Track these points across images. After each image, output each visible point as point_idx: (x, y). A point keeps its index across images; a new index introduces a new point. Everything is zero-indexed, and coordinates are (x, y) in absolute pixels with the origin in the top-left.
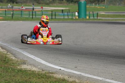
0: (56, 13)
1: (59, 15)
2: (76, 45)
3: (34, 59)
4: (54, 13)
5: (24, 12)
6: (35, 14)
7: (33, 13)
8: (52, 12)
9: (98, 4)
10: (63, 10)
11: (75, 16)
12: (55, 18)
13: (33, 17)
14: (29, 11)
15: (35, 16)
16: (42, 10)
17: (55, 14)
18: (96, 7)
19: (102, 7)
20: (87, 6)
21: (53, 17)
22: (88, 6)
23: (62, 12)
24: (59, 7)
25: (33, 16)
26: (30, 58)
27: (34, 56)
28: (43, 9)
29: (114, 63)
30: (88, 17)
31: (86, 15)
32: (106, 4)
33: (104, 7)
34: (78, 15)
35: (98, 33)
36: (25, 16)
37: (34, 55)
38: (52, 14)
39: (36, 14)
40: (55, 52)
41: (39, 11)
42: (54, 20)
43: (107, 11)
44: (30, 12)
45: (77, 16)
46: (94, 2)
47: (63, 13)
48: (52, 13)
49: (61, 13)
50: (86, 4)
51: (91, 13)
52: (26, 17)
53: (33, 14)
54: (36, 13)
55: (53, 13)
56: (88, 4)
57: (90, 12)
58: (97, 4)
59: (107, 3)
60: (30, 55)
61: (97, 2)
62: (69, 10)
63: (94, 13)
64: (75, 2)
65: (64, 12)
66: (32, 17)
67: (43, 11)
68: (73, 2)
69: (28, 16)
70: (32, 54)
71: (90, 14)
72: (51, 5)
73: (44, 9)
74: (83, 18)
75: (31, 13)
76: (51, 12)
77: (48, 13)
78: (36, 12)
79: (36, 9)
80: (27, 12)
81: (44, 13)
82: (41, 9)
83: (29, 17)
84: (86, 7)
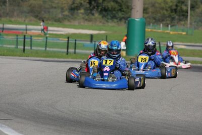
0: (77, 42)
1: (84, 47)
2: (121, 114)
4: (72, 41)
5: (5, 37)
6: (29, 42)
7: (25, 38)
8: (68, 38)
9: (171, 26)
10: (92, 36)
12: (75, 53)
13: (26, 48)
14: (17, 36)
15: (30, 48)
17: (75, 43)
18: (168, 31)
19: (181, 33)
20: (146, 29)
21: (70, 50)
22: (150, 30)
23: (91, 41)
24: (83, 28)
25: (24, 46)
28: (49, 32)
32: (189, 26)
33: (184, 33)
34: (125, 48)
35: (171, 90)
36: (8, 46)
38: (68, 43)
39: (31, 41)
41: (39, 36)
42: (72, 58)
43: (191, 42)
44: (19, 37)
45: (123, 50)
46: (163, 20)
47: (94, 43)
48: (68, 40)
49: (89, 43)
50: (145, 25)
52: (9, 48)
53: (24, 41)
54: (31, 39)
55: (70, 42)
56: (149, 24)
58: (169, 26)
59: (191, 24)
61: (168, 22)
62: (107, 36)
63: (161, 45)
64: (121, 20)
65: (94, 39)
66: (24, 49)
67: (48, 35)
68: (117, 19)
69: (14, 46)
72: (66, 23)
73: (51, 32)
75: (21, 40)
77: (58, 41)
78: (33, 38)
79: (33, 31)
80: (12, 38)
81: (50, 40)
83: (17, 47)
84: (144, 32)
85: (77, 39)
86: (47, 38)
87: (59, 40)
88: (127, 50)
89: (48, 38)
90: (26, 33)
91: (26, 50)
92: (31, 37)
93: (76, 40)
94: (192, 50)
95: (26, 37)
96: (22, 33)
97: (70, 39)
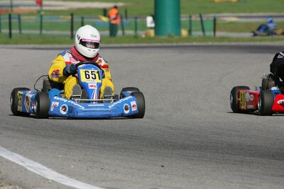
3: (22, 167)
4: (77, 19)
6: (17, 24)
7: (10, 18)
8: (72, 15)
10: (105, 11)
11: (144, 27)
13: (13, 31)
15: (18, 31)
16: (39, 12)
25: (10, 29)
26: (8, 161)
27: (21, 157)
28: (44, 8)
29: (272, 175)
30: (184, 33)
31: (179, 25)
33: (234, 0)
34: (153, 25)
35: (220, 80)
37: (20, 154)
38: (72, 22)
39: (20, 22)
40: (88, 141)
41: (31, 13)
43: (245, 12)
44: (2, 17)
45: (151, 28)
48: (72, 19)
51: (193, 18)
53: (10, 22)
54: (19, 19)
55: (74, 20)
57: (190, 17)
60: (9, 152)
63: (204, 19)
66: (10, 34)
67: (42, 13)
70: (15, 150)
71: (190, 21)
73: (47, 8)
74: (170, 36)
75: (5, 21)
76: (70, 17)
77: (58, 21)
78: (22, 18)
79: (22, 8)
81: (46, 19)
82: (38, 8)
83: (1, 32)
85: (85, 16)
86: (41, 16)
87: (59, 18)
88: (156, 29)
89: (44, 17)
90: (12, 11)
91: (13, 35)
92: (19, 15)
93: (83, 18)
94: (246, 23)
95: (12, 16)
96: (7, 11)
97: (74, 17)
